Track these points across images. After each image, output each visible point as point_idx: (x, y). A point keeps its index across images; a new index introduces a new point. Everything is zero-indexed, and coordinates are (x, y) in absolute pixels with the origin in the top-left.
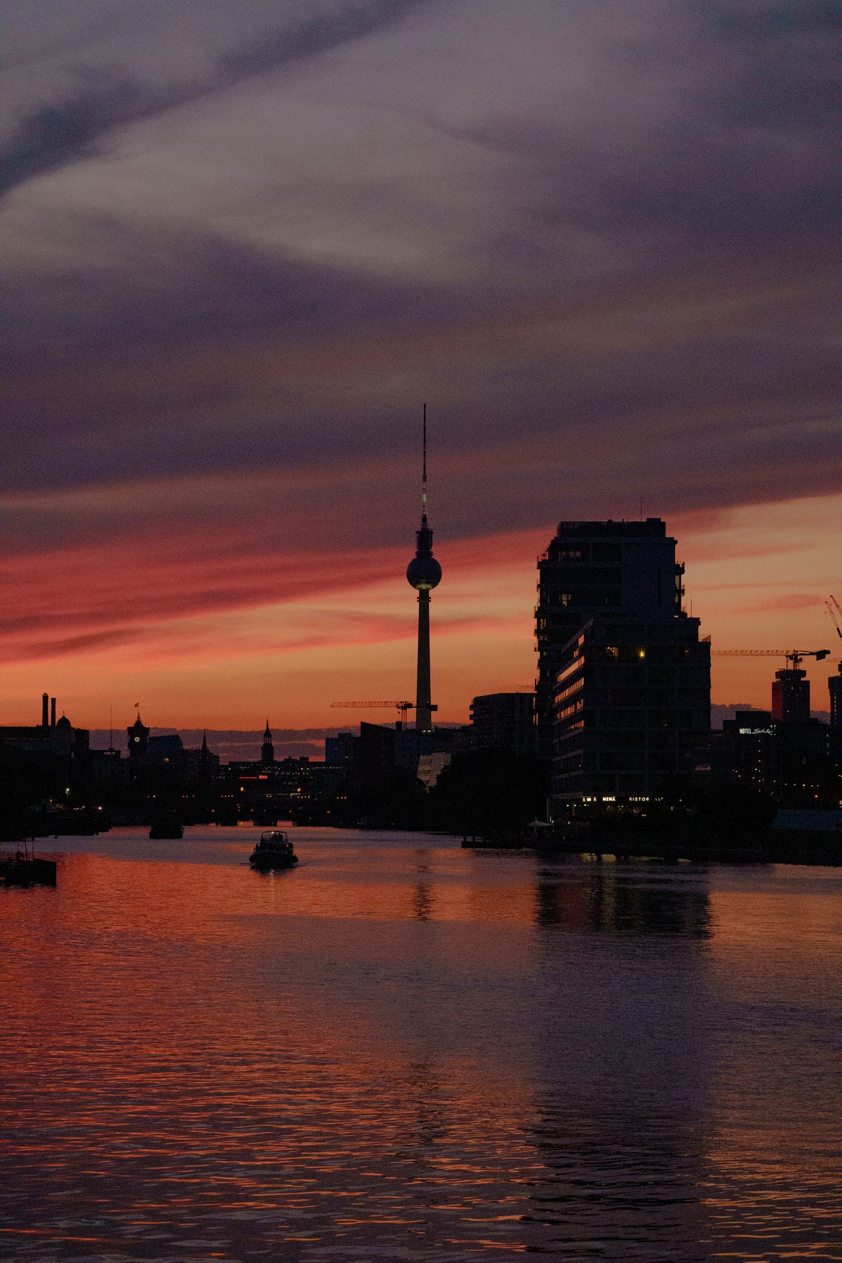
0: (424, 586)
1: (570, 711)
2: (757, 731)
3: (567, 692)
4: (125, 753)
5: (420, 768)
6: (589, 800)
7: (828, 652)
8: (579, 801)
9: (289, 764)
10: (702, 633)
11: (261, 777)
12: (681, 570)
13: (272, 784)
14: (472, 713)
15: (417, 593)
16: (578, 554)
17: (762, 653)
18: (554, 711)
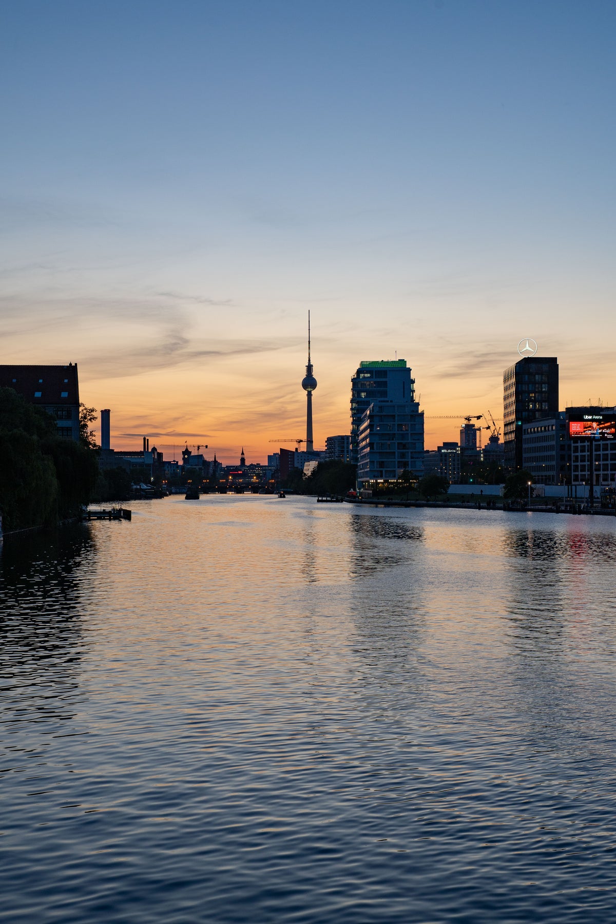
0: (309, 390)
1: (364, 443)
2: (449, 451)
3: (363, 435)
4: (181, 463)
5: (305, 468)
6: (372, 481)
7: (482, 416)
8: (368, 482)
9: (252, 466)
10: (420, 409)
11: (239, 472)
12: (413, 382)
13: (244, 475)
14: (326, 444)
15: (306, 392)
16: (369, 375)
17: (455, 417)
18: (358, 444)
